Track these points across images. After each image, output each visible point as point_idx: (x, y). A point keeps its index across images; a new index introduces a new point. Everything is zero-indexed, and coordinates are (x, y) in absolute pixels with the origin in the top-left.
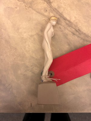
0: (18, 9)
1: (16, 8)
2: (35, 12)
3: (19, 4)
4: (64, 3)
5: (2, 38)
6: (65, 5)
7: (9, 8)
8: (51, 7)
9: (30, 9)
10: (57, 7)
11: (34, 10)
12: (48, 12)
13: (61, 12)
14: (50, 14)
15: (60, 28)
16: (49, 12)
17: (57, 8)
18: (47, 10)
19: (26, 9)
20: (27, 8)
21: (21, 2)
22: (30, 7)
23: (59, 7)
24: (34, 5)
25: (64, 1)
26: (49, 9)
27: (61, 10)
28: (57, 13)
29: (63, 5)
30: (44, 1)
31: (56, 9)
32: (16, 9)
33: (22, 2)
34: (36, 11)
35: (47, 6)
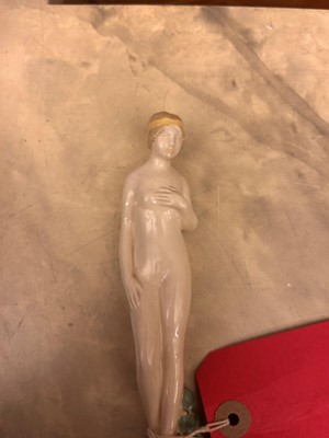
0: (95, 68)
1: (86, 64)
2: (178, 88)
3: (98, 48)
4: (319, 51)
5: (12, 216)
6: (325, 62)
7: (50, 62)
8: (255, 66)
9: (154, 72)
10: (285, 66)
11: (174, 78)
12: (241, 90)
13: (303, 95)
14: (248, 101)
15: (300, 175)
16: (245, 91)
17: (284, 73)
18: (234, 83)
19: (135, 72)
20: (137, 65)
21: (108, 39)
22: (152, 63)
23: (296, 70)
24: (172, 54)
25: (320, 42)
26: (247, 75)
27: (305, 86)
28: (284, 100)
29: (312, 59)
30: (219, 37)
31: (278, 78)
32: (86, 72)
33: (116, 40)
34: (181, 85)
35: (234, 63)
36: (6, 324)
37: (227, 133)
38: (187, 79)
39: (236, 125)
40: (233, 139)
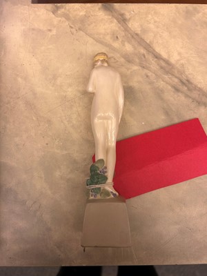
0: (54, 32)
1: (50, 30)
2: (92, 40)
3: (55, 23)
4: (155, 22)
5: (18, 98)
6: (158, 27)
7: (33, 29)
8: (127, 29)
9: (81, 33)
10: (140, 29)
11: (90, 35)
12: (121, 40)
13: (148, 42)
14: (124, 45)
15: (147, 76)
16: (122, 41)
17: (139, 32)
18: (117, 37)
19: (73, 34)
20: (73, 30)
21: (60, 19)
22: (80, 29)
23: (145, 31)
24: (89, 25)
25: (156, 18)
26: (123, 34)
27: (149, 38)
28: (140, 44)
29: (152, 26)
30: (110, 17)
31: (137, 34)
32: (51, 34)
33: (64, 19)
34: (94, 39)
35: (117, 29)
36: (17, 145)
37: (115, 59)
38: (96, 36)
39: (118, 55)
40: (117, 61)
